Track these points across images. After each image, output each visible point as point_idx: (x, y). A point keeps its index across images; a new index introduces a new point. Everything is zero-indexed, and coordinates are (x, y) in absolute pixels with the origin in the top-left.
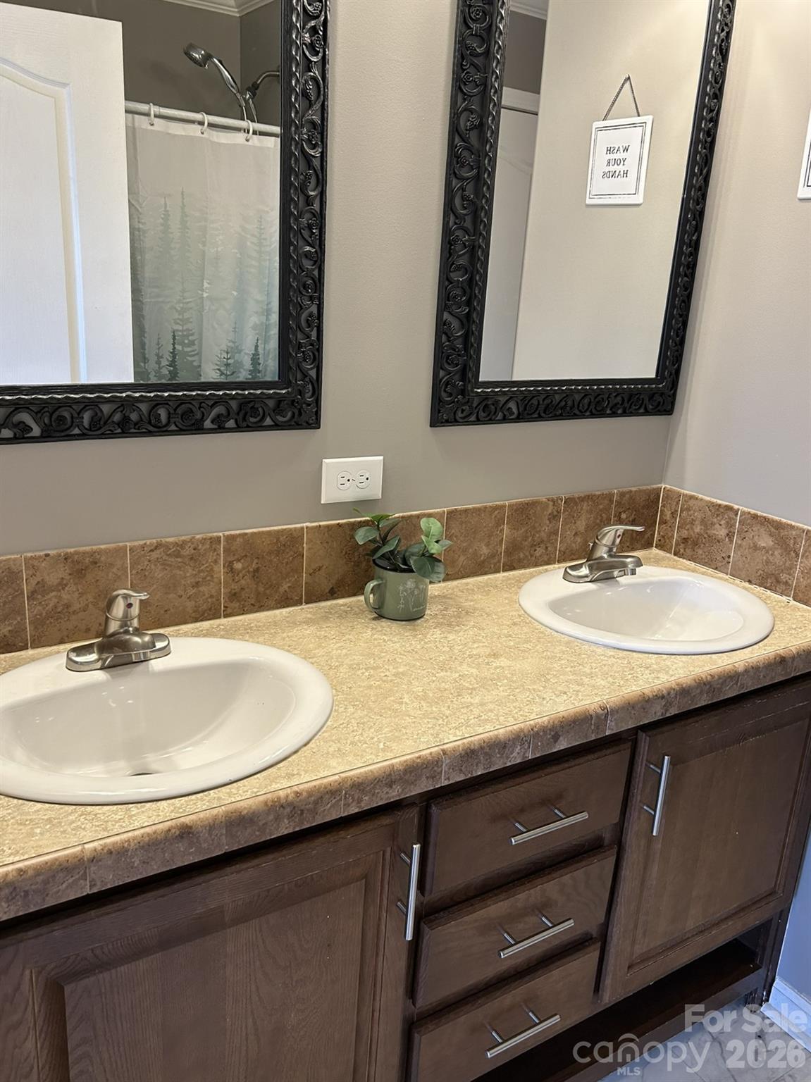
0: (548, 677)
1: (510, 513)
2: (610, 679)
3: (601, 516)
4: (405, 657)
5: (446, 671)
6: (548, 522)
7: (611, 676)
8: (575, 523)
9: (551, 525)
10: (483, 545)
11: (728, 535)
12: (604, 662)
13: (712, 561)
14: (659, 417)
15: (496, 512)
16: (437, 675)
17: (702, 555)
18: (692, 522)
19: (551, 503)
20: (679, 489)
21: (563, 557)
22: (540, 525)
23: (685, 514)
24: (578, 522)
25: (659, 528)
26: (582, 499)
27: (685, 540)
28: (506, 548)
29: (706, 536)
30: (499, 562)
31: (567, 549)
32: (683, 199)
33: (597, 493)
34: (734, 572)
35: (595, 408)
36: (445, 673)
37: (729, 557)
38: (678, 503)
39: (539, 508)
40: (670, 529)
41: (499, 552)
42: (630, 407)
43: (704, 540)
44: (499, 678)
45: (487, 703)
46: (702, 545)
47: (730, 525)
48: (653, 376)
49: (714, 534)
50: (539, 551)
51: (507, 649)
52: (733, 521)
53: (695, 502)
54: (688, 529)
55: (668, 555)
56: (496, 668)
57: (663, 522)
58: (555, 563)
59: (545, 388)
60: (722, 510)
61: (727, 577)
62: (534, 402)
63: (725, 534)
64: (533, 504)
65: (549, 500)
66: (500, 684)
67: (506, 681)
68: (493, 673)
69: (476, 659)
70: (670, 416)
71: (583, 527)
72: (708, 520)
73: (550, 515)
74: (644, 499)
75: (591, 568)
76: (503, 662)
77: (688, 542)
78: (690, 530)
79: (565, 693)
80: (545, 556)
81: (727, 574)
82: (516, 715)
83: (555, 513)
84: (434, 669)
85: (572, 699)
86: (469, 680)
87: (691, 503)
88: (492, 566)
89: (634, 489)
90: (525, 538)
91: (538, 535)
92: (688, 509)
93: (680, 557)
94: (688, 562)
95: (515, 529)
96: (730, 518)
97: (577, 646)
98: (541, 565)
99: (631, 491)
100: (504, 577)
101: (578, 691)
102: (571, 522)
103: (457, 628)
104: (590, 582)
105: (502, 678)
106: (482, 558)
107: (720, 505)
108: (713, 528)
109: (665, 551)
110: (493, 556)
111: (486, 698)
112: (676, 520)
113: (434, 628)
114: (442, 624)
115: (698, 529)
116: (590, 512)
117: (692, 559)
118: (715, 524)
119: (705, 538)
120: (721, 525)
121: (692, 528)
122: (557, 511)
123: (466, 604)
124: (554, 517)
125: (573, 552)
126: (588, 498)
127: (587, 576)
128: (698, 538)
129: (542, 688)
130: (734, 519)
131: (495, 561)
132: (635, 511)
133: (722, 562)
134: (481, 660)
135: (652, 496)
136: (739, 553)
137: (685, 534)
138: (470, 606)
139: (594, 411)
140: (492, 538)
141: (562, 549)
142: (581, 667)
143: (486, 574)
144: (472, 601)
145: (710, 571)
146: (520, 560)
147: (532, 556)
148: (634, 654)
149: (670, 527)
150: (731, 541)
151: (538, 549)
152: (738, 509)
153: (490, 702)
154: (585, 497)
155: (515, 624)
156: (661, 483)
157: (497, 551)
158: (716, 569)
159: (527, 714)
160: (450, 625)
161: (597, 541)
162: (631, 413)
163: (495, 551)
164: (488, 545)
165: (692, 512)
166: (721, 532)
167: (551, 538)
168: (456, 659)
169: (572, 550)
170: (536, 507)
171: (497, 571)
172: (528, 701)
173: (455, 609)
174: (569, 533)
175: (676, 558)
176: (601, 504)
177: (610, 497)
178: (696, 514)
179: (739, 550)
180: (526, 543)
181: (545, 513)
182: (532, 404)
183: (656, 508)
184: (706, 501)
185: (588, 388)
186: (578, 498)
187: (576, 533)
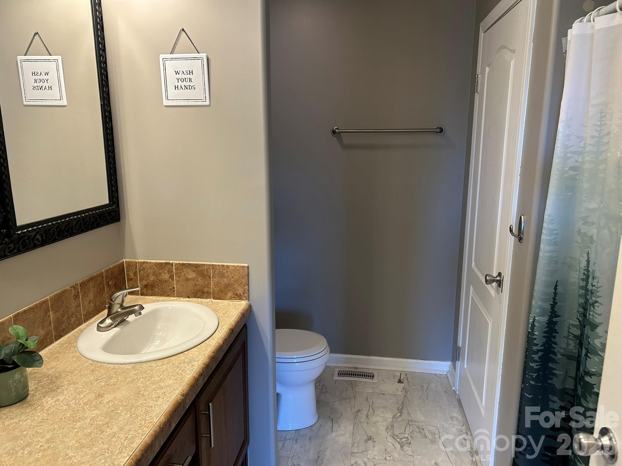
0: (142, 393)
1: (52, 303)
2: (173, 378)
3: (100, 287)
4: (42, 427)
5: (80, 421)
6: (74, 301)
7: (172, 376)
8: (88, 296)
9: (76, 302)
10: (40, 329)
11: (170, 277)
12: (162, 370)
13: (164, 293)
14: (115, 223)
15: (44, 305)
16: (76, 427)
17: (158, 291)
18: (148, 276)
19: (73, 289)
20: (135, 260)
21: (86, 319)
22: (70, 304)
23: (142, 272)
24: (90, 295)
25: (128, 284)
26: (88, 281)
27: (146, 286)
28: (54, 326)
29: (157, 281)
30: (52, 336)
31: (87, 313)
32: (101, 105)
33: (95, 274)
34: (179, 295)
35: (84, 227)
36: (80, 423)
37: (174, 288)
38: (136, 267)
39: (67, 294)
40: (135, 282)
41: (50, 330)
42: (101, 222)
43: (157, 283)
44: (116, 408)
45: (123, 427)
46: (157, 286)
47: (170, 271)
48: (108, 202)
49: (162, 278)
50: (73, 320)
51: (103, 388)
52: (171, 270)
53: (147, 265)
54: (146, 280)
55: (138, 297)
56: (108, 403)
57: (130, 280)
58: (83, 324)
59: (57, 222)
60: (163, 265)
61: (175, 298)
62: (52, 231)
63: (169, 277)
64: (64, 292)
65: (71, 288)
66: (119, 412)
67: (121, 408)
68: (109, 408)
69: (91, 404)
70: (119, 222)
71: (92, 297)
72: (157, 272)
73: (74, 296)
74: (117, 270)
75: (113, 319)
76: (108, 397)
77: (148, 287)
78: (147, 280)
79: (159, 397)
80: (77, 321)
81: (175, 297)
82: (146, 425)
83: (77, 294)
84: (70, 424)
85: (165, 399)
86: (99, 419)
87: (144, 265)
88: (48, 340)
89: (111, 266)
90: (63, 316)
91: (70, 311)
92: (144, 269)
93: (145, 296)
94: (151, 297)
95: (56, 312)
96: (169, 268)
97: (140, 367)
98: (76, 328)
99: (111, 268)
100: (57, 344)
101: (164, 393)
102: (86, 296)
103: (59, 391)
104: (115, 327)
105: (117, 407)
106: (41, 338)
107: (162, 263)
108: (161, 275)
109: (135, 295)
110: (48, 334)
111: (119, 424)
112: (137, 277)
113: (44, 398)
114: (46, 392)
115: (152, 278)
116: (94, 286)
117: (153, 295)
118: (161, 273)
119: (157, 282)
120: (165, 273)
121: (148, 279)
122: (77, 292)
123: (50, 372)
124: (76, 297)
125: (91, 313)
126: (91, 279)
127: (112, 325)
128: (154, 283)
129: (144, 401)
130: (171, 268)
131: (49, 337)
132: (115, 278)
133: (170, 292)
134: (94, 403)
135: (121, 267)
136: (179, 285)
137: (145, 283)
138: (54, 372)
139: (83, 229)
140: (45, 323)
141: (85, 314)
142: (153, 379)
143: (46, 347)
144: (52, 368)
145: (165, 298)
146: (63, 330)
147: (69, 325)
148: (171, 358)
149: (135, 281)
150: (173, 280)
151: (72, 319)
152: (173, 263)
153: (125, 425)
154: (89, 279)
155: (93, 371)
156: (122, 259)
157: (49, 330)
158: (168, 296)
159: (151, 421)
160: (53, 391)
161: (112, 303)
162: (102, 225)
163: (48, 330)
164: (43, 328)
165: (146, 270)
166: (166, 276)
167: (78, 309)
168: (78, 410)
169: (90, 312)
170: (65, 294)
171: (52, 342)
172: (144, 413)
173: (46, 379)
174: (86, 303)
175: (142, 297)
176: (98, 280)
177: (102, 274)
178: (149, 271)
179: (179, 283)
180: (65, 318)
181: (71, 296)
182: (50, 233)
183: (124, 273)
184: (153, 263)
185: (80, 216)
186: (86, 281)
187: (90, 302)
